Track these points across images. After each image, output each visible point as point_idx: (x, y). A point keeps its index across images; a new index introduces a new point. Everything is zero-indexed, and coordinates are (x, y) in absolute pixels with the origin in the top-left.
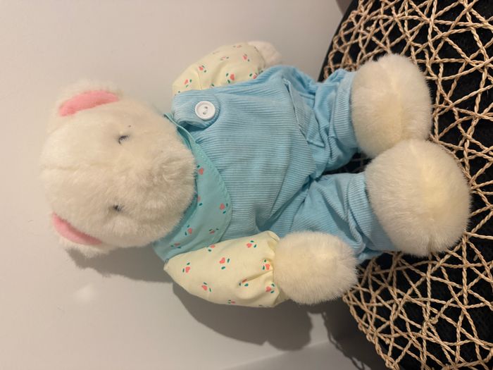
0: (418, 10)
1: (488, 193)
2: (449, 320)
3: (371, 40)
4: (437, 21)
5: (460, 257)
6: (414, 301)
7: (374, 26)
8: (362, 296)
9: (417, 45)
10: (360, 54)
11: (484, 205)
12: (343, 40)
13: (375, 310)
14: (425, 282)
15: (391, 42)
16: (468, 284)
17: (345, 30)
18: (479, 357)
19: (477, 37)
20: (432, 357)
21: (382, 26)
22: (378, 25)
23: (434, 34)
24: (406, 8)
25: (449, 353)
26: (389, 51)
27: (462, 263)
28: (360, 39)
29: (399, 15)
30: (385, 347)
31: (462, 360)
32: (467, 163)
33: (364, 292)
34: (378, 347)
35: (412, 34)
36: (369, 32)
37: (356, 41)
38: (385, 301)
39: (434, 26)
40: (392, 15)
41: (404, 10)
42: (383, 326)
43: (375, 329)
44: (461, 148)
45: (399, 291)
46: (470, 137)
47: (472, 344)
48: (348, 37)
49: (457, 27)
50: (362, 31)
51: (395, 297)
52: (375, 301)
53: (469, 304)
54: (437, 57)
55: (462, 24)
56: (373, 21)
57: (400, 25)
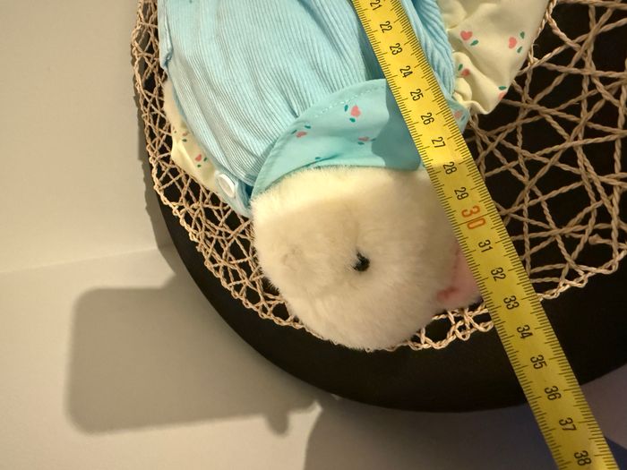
30: (160, 172)
34: (154, 170)
43: (158, 153)
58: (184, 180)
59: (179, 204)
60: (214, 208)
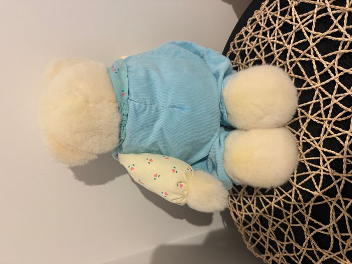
0: (283, 38)
1: (311, 164)
2: (282, 229)
3: (253, 50)
4: (294, 48)
5: (290, 197)
6: (264, 216)
7: (255, 41)
8: (237, 207)
9: (280, 61)
10: (246, 58)
11: (307, 171)
12: (236, 46)
13: (243, 216)
14: (271, 207)
15: (265, 55)
16: (293, 213)
17: (238, 39)
18: (294, 252)
19: (315, 67)
20: (271, 247)
21: (260, 43)
22: (258, 42)
23: (291, 57)
24: (276, 34)
25: (280, 247)
26: (263, 61)
27: (291, 201)
28: (246, 48)
29: (272, 38)
30: (247, 237)
31: (286, 251)
32: (301, 144)
33: (238, 205)
34: (244, 237)
35: (278, 53)
36: (252, 44)
37: (244, 49)
38: (249, 212)
39: (291, 52)
40: (267, 37)
41: (274, 36)
42: (248, 226)
43: (243, 226)
44: (299, 134)
45: (257, 208)
46: (304, 128)
47: (292, 245)
48: (239, 45)
49: (304, 56)
50: (248, 43)
51: (254, 211)
52: (244, 211)
53: (293, 223)
54: (292, 72)
55: (308, 55)
56: (255, 38)
57: (271, 45)
58: (264, 239)
59: (266, 255)
60: (290, 255)
